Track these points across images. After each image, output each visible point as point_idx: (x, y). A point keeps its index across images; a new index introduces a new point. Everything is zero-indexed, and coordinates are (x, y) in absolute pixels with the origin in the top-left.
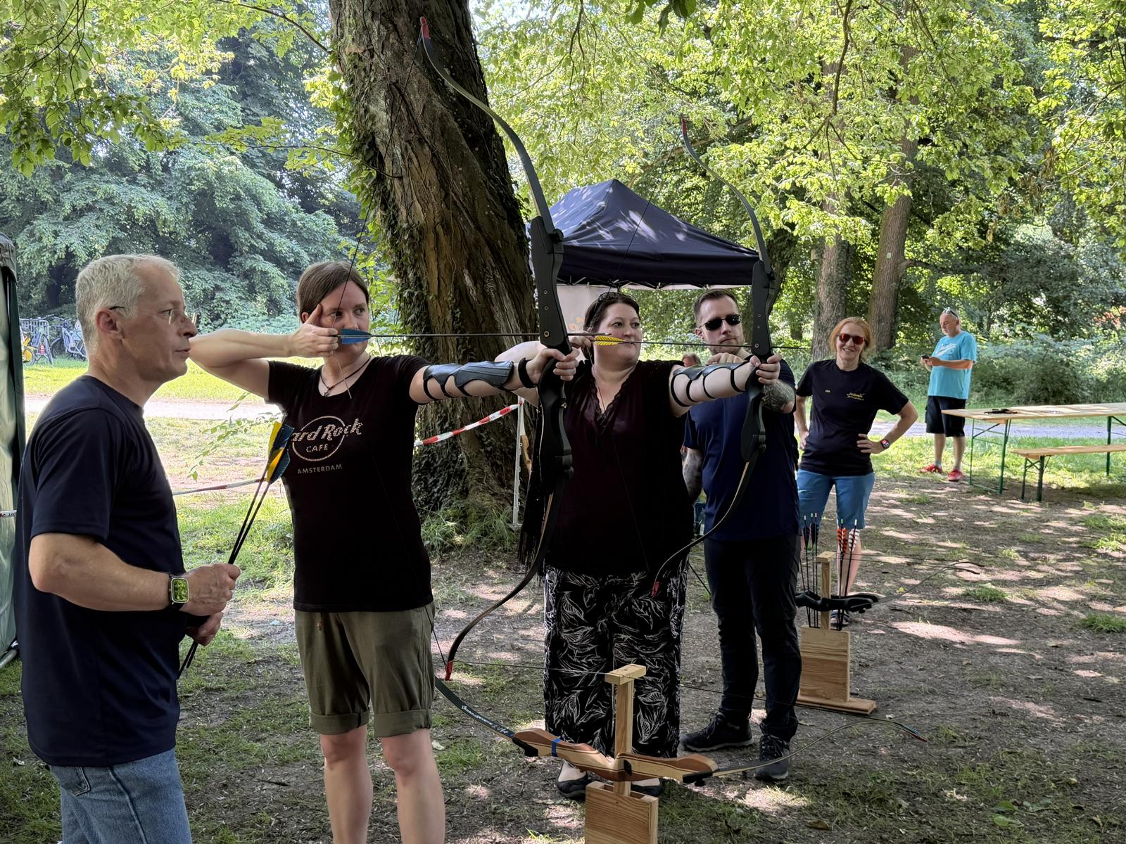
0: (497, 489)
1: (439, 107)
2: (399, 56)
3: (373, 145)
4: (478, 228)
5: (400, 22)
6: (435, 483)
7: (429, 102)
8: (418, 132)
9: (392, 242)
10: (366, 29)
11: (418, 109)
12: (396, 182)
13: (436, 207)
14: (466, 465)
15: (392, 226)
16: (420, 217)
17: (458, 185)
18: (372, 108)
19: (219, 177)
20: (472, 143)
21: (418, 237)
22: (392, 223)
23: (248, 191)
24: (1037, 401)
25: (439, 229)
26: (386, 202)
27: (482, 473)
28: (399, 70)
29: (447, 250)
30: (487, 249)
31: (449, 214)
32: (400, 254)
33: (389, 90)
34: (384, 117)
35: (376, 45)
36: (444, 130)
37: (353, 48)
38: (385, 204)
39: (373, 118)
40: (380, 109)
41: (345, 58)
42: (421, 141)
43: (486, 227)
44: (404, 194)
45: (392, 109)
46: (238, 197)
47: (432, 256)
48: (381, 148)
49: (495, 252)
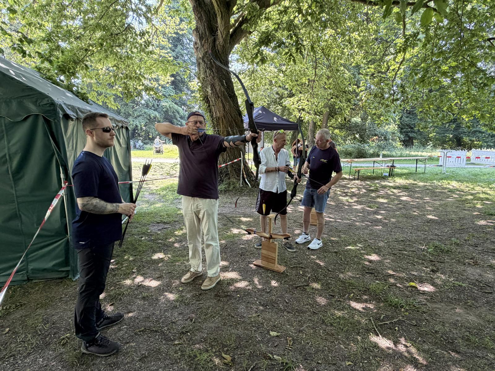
0: (237, 178)
1: (223, 89)
2: (213, 77)
3: (207, 98)
4: (232, 117)
5: (214, 70)
6: (223, 176)
7: (220, 88)
8: (218, 95)
9: (212, 121)
10: (206, 71)
11: (218, 90)
12: (213, 107)
13: (222, 112)
14: (229, 172)
15: (212, 117)
16: (218, 115)
17: (227, 107)
18: (207, 90)
19: (170, 107)
20: (230, 97)
21: (218, 119)
22: (212, 116)
23: (176, 110)
24: (357, 158)
25: (223, 118)
26: (210, 111)
27: (233, 174)
28: (213, 80)
29: (225, 122)
30: (234, 122)
31: (225, 114)
32: (214, 123)
33: (211, 85)
34: (210, 92)
35: (208, 75)
36: (224, 94)
37: (203, 76)
38: (210, 112)
39: (207, 92)
40: (209, 90)
41: (201, 78)
42: (219, 97)
43: (234, 117)
44: (215, 109)
45: (212, 90)
46: (174, 112)
47: (221, 124)
48: (209, 99)
49: (236, 123)
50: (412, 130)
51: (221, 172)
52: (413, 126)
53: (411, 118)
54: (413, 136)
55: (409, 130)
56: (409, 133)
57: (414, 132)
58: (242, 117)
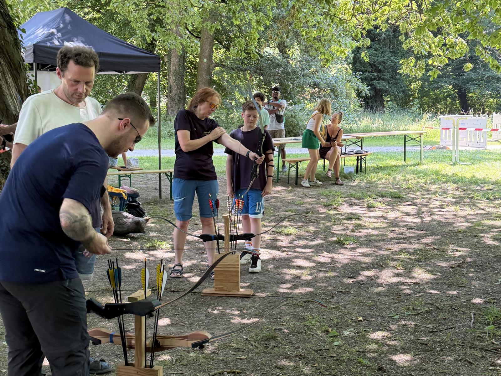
50: (380, 75)
52: (380, 67)
53: (376, 50)
54: (382, 87)
55: (375, 74)
56: (375, 82)
57: (383, 79)
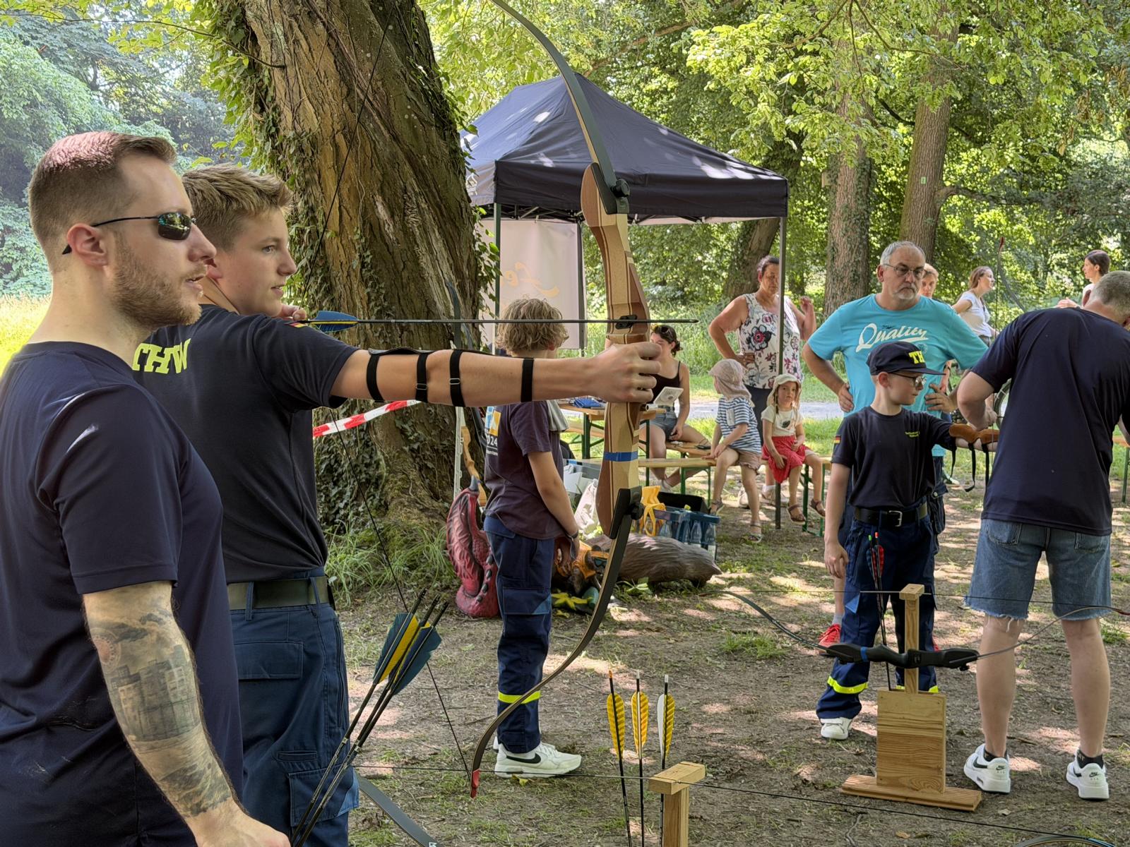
0: (429, 502)
3: (242, 21)
4: (395, 138)
6: (341, 495)
12: (277, 74)
13: (335, 106)
14: (383, 470)
15: (271, 136)
16: (311, 122)
17: (365, 78)
20: (384, 18)
21: (308, 148)
22: (271, 131)
23: (49, 94)
25: (340, 139)
27: (406, 480)
29: (351, 169)
30: (407, 168)
31: (353, 117)
38: (261, 104)
42: (312, 15)
43: (406, 136)
44: (289, 90)
46: (34, 104)
47: (330, 178)
48: (256, 27)
49: (419, 172)
51: (330, 469)
58: (455, 136)
